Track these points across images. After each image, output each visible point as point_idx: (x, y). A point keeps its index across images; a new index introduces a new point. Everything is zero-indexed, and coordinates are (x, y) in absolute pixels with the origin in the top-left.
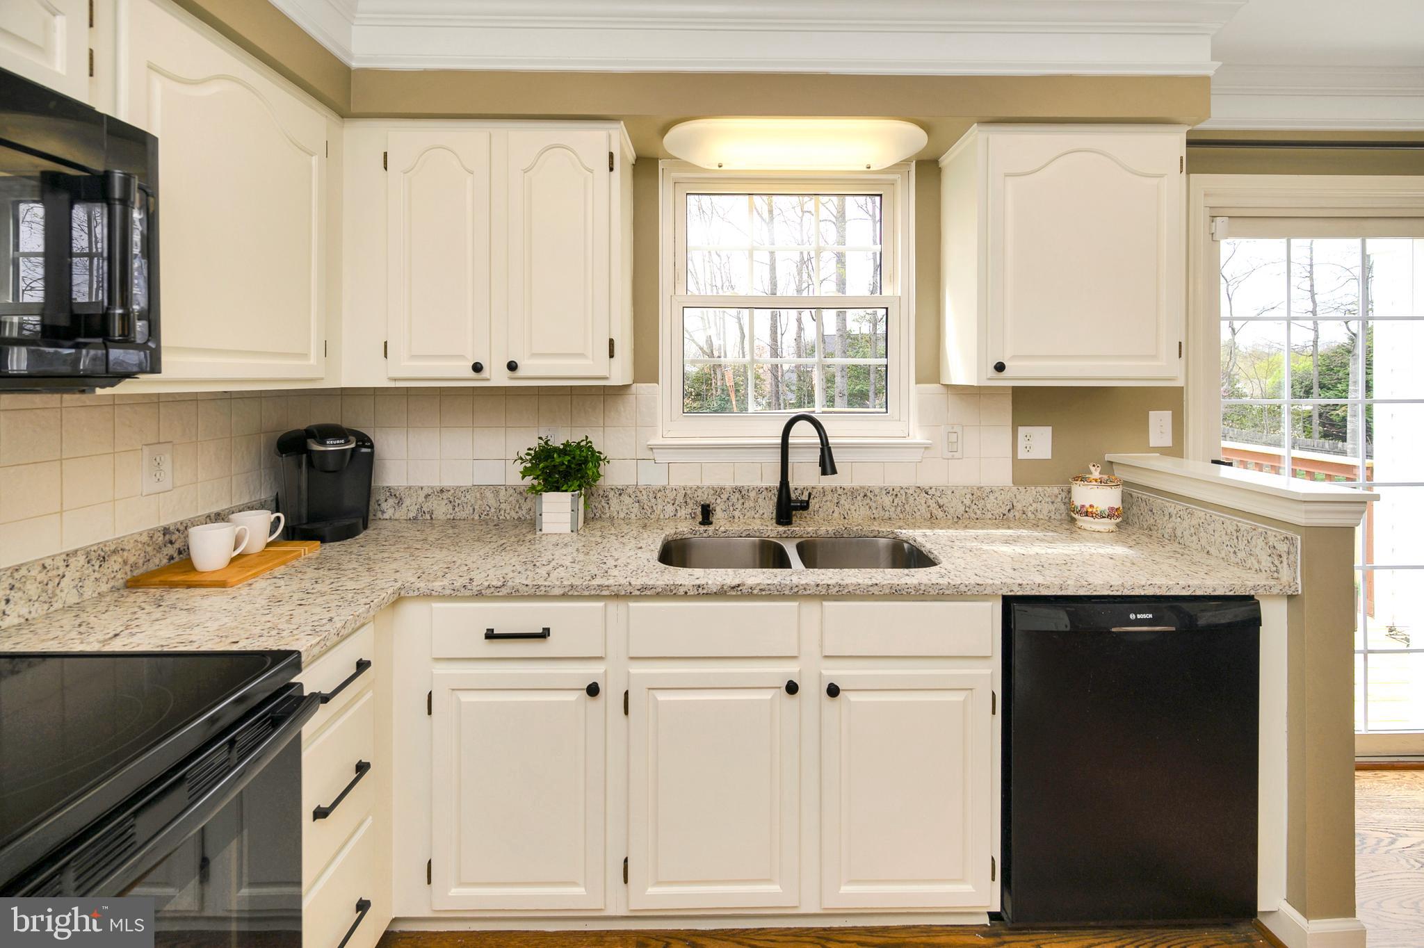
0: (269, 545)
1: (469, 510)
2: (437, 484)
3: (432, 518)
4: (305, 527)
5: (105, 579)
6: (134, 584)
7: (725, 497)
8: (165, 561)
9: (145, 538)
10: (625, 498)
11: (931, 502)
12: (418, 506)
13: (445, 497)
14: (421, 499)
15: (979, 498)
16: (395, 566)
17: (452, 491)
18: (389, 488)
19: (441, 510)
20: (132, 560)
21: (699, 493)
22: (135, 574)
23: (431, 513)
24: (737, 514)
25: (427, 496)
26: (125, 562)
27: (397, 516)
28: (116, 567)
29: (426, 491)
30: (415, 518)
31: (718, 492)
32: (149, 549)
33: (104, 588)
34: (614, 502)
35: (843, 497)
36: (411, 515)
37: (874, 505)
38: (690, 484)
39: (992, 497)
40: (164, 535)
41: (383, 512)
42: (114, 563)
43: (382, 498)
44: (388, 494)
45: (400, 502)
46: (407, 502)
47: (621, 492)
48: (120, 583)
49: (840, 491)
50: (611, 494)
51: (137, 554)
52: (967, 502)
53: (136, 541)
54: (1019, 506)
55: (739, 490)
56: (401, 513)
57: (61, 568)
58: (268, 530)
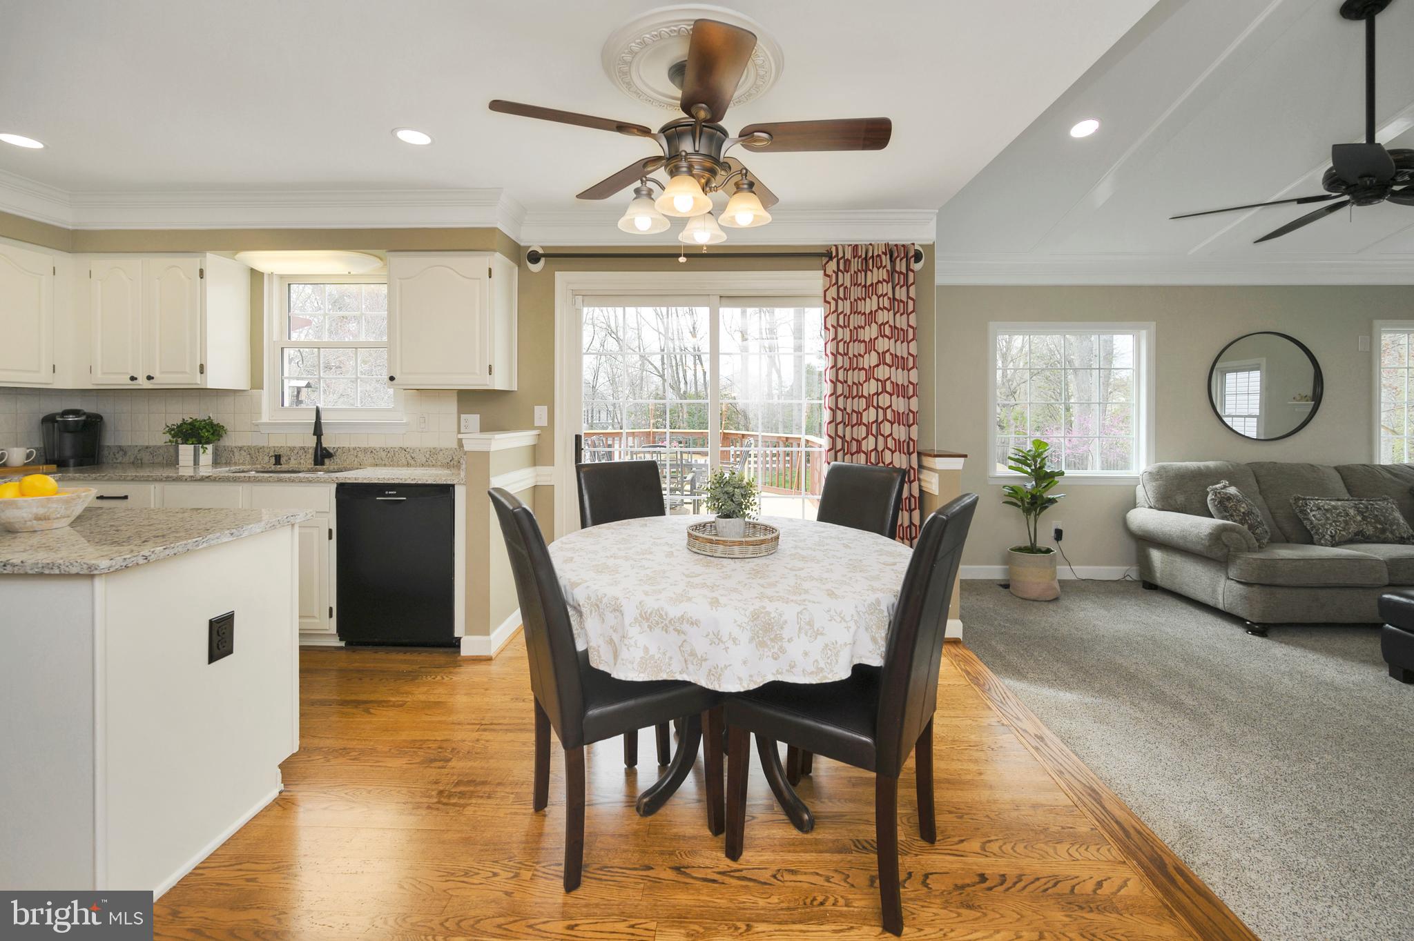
1: (161, 458)
2: (143, 444)
3: (142, 463)
7: (296, 452)
10: (242, 452)
11: (408, 456)
12: (135, 456)
13: (149, 451)
14: (136, 452)
15: (434, 453)
17: (151, 448)
18: (120, 447)
19: (146, 457)
21: (282, 449)
23: (141, 460)
24: (302, 461)
29: (137, 448)
31: (292, 449)
34: (237, 454)
35: (360, 453)
36: (131, 461)
37: (376, 457)
38: (276, 445)
39: (441, 454)
43: (115, 451)
44: (118, 449)
45: (125, 454)
46: (128, 453)
47: (241, 448)
49: (358, 449)
50: (235, 450)
52: (427, 456)
54: (456, 459)
55: (303, 448)
56: (126, 459)
58: (25, 456)
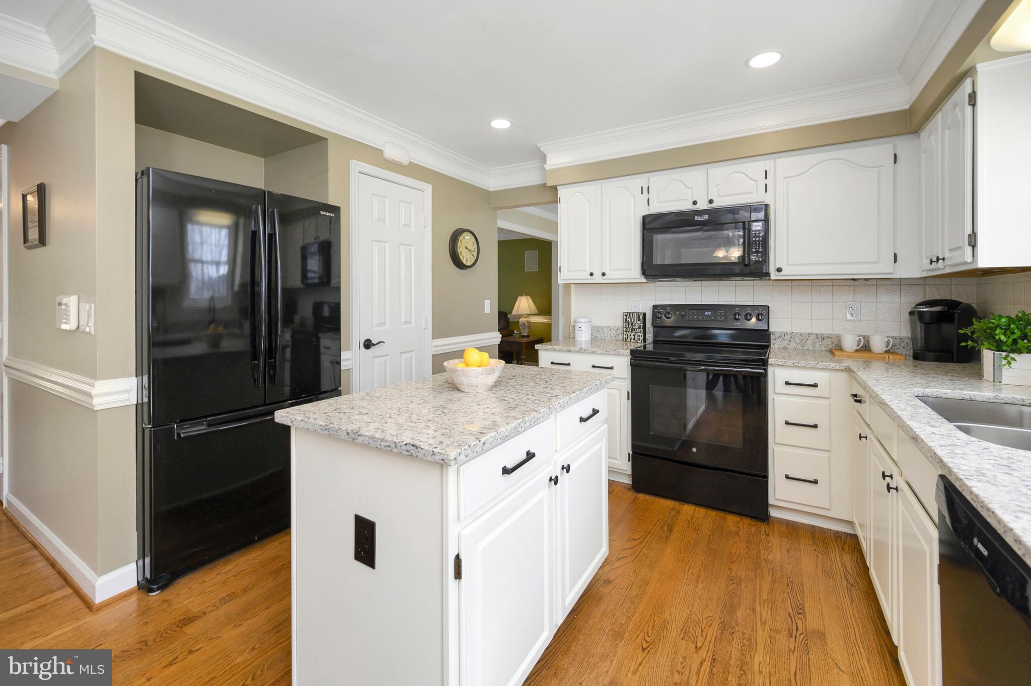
0: (886, 352)
5: (824, 346)
26: (833, 343)
33: (823, 349)
42: (828, 341)
57: (807, 337)
58: (884, 344)
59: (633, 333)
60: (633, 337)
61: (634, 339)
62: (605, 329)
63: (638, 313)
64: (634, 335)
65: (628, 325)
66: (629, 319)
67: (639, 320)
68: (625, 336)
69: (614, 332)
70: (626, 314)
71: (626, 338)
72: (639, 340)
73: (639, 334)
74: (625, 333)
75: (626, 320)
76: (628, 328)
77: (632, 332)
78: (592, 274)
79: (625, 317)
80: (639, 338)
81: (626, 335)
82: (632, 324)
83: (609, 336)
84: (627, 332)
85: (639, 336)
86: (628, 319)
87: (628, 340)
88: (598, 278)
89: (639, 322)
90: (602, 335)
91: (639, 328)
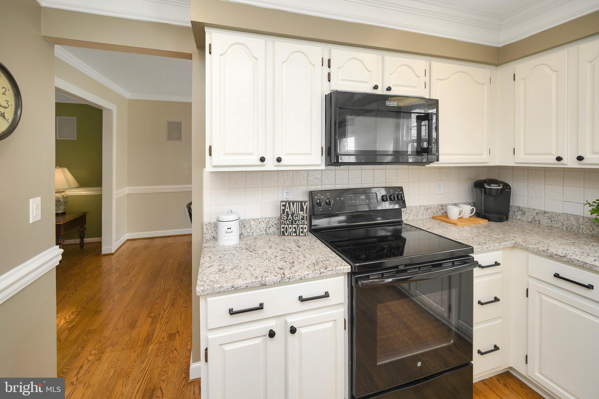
0: (470, 217)
1: (560, 224)
2: (542, 209)
3: (539, 224)
4: (483, 214)
5: (427, 215)
6: (434, 218)
8: (441, 214)
9: (436, 206)
12: (532, 217)
13: (547, 216)
14: (534, 214)
16: (514, 235)
17: (551, 214)
18: (519, 207)
19: (545, 221)
20: (434, 211)
22: (434, 215)
23: (539, 221)
25: (537, 213)
26: (432, 212)
27: (522, 219)
28: (430, 212)
29: (536, 211)
30: (531, 222)
32: (438, 209)
33: (428, 217)
36: (530, 220)
40: (441, 206)
41: (516, 216)
42: (430, 211)
43: (516, 210)
44: (519, 209)
45: (524, 213)
46: (527, 214)
48: (431, 217)
51: (435, 210)
53: (434, 206)
56: (524, 218)
57: (419, 209)
58: (470, 211)
59: (294, 226)
60: (294, 230)
61: (295, 232)
62: (252, 222)
63: (301, 202)
64: (295, 228)
65: (288, 216)
66: (288, 210)
67: (302, 210)
68: (282, 230)
69: (263, 225)
70: (284, 203)
71: (283, 232)
72: (302, 232)
73: (302, 226)
74: (283, 226)
75: (284, 210)
76: (287, 220)
77: (292, 224)
78: (262, 160)
79: (283, 208)
80: (301, 230)
81: (283, 228)
82: (292, 215)
83: (258, 230)
84: (285, 224)
85: (302, 228)
86: (286, 210)
87: (286, 234)
88: (270, 165)
89: (302, 213)
90: (249, 230)
91: (303, 219)
